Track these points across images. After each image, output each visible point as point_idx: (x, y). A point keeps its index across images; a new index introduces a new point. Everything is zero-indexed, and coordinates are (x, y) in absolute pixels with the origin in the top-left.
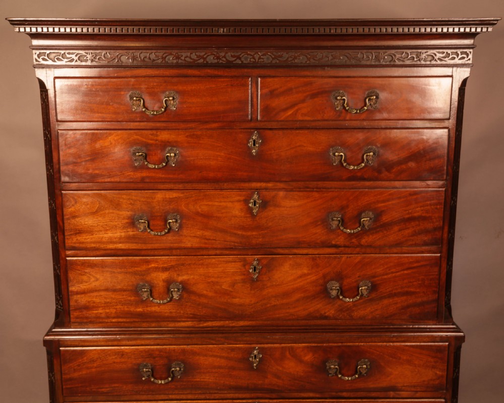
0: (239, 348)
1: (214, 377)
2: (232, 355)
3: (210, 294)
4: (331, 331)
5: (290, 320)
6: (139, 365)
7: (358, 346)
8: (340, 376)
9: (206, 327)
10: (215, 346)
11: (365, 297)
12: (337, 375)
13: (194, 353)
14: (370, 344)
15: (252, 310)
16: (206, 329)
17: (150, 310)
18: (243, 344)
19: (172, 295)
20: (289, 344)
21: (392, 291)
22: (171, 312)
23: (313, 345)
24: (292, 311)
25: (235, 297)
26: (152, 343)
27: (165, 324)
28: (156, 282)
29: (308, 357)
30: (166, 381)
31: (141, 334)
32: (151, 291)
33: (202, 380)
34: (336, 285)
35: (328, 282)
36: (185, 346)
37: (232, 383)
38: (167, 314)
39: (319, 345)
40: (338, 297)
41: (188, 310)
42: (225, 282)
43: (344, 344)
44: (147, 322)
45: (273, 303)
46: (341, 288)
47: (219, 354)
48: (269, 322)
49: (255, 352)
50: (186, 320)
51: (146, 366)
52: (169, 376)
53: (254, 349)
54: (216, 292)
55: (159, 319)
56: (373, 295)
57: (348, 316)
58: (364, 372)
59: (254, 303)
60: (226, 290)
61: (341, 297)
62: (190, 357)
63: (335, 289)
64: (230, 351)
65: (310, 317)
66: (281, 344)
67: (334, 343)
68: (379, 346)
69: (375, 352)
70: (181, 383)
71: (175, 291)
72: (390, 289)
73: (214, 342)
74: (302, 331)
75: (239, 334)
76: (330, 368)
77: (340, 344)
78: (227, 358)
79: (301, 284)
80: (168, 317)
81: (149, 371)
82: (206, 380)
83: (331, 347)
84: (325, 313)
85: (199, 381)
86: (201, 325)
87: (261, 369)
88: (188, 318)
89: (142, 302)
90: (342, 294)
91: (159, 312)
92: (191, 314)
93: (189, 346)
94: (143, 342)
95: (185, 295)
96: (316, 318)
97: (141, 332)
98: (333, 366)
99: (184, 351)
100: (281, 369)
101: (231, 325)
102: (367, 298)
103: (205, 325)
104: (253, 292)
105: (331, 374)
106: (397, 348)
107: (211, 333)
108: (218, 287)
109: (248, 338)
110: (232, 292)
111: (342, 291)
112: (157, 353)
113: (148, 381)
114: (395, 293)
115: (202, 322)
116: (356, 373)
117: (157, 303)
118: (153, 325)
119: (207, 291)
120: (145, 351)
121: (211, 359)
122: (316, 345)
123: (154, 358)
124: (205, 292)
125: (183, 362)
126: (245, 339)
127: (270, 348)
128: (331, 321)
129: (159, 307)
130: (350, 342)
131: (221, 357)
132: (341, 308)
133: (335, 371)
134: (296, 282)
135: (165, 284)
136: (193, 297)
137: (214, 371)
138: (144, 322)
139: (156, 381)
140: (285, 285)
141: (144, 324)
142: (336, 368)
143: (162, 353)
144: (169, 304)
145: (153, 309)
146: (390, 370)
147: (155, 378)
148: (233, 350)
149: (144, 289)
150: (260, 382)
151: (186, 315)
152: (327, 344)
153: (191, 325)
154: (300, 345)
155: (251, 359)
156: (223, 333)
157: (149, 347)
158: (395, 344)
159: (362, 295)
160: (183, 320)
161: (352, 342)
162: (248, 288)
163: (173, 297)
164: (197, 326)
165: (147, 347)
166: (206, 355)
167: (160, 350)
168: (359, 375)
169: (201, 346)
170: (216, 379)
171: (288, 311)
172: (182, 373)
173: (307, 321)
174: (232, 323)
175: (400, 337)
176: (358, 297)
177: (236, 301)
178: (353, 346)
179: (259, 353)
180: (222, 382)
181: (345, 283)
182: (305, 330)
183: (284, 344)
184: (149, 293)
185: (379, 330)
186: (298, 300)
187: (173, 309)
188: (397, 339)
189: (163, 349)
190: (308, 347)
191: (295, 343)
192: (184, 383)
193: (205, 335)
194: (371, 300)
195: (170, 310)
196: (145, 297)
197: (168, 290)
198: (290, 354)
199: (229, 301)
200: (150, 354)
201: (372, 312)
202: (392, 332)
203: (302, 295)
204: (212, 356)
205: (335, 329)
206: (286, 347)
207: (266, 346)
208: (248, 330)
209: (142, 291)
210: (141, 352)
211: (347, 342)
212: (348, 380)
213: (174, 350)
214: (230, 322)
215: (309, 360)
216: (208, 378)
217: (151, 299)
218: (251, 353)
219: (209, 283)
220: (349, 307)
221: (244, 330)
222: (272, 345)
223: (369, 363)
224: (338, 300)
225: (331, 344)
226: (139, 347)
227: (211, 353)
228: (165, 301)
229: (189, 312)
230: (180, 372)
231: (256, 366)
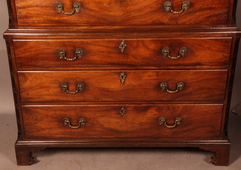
0: (114, 41)
1: (100, 57)
2: (110, 45)
3: (97, 9)
4: (165, 31)
5: (142, 25)
6: (58, 50)
7: (180, 40)
8: (169, 56)
9: (95, 29)
10: (100, 40)
11: (186, 11)
12: (168, 56)
13: (88, 44)
14: (187, 38)
15: (121, 19)
16: (95, 30)
17: (62, 19)
18: (116, 39)
19: (75, 10)
20: (141, 38)
21: (202, 7)
22: (75, 20)
23: (155, 39)
24: (143, 20)
25: (111, 11)
26: (65, 38)
27: (72, 27)
28: (65, 2)
29: (152, 46)
30: (73, 59)
31: (58, 33)
32: (63, 7)
33: (93, 59)
34: (169, 4)
35: (164, 2)
36: (83, 40)
37: (109, 61)
38: (72, 21)
39: (158, 39)
40: (170, 11)
41: (84, 19)
42: (105, 2)
43: (172, 39)
44: (61, 26)
45: (133, 15)
46: (172, 5)
47: (102, 44)
48: (130, 27)
49: (122, 43)
50: (83, 25)
51: (62, 51)
52: (75, 56)
53: (122, 41)
54: (100, 8)
55: (68, 24)
56: (191, 10)
57: (175, 23)
58: (183, 54)
59: (122, 15)
60: (106, 7)
61: (172, 11)
62: (86, 46)
63: (168, 6)
64: (108, 42)
65: (154, 23)
66: (137, 38)
67: (167, 38)
68: (192, 40)
69: (190, 43)
70: (82, 61)
71: (76, 7)
72: (201, 6)
73: (99, 37)
74: (149, 31)
75: (113, 33)
76: (164, 52)
77: (170, 39)
78: (107, 47)
79: (149, 3)
80: (73, 23)
81: (63, 54)
82: (95, 59)
83: (165, 40)
84: (162, 21)
85: (91, 60)
86: (92, 28)
87: (125, 53)
88: (84, 24)
89: (58, 14)
90: (172, 9)
91: (68, 20)
92: (86, 21)
93: (85, 40)
94: (59, 37)
95: (82, 10)
96: (157, 24)
97: (58, 32)
98: (166, 51)
99: (82, 42)
100: (137, 53)
101: (109, 28)
102: (186, 12)
103: (94, 28)
104: (121, 8)
105: (164, 56)
106: (202, 40)
107: (98, 32)
108: (101, 5)
109: (118, 35)
110: (109, 8)
111: (172, 7)
112: (68, 43)
113: (63, 59)
114: (203, 8)
115: (92, 27)
116: (179, 55)
117: (67, 15)
118: (65, 28)
119: (95, 7)
120: (61, 42)
121: (97, 47)
122: (156, 39)
123: (66, 46)
124: (94, 8)
125: (82, 48)
126: (117, 35)
127: (131, 41)
128: (165, 26)
129: (68, 17)
130: (175, 38)
131: (103, 46)
132: (171, 18)
133: (167, 54)
134: (147, 2)
135: (71, 3)
136: (87, 12)
137: (99, 54)
138: (59, 26)
139: (68, 59)
140: (139, 4)
141: (60, 28)
142: (168, 52)
143: (70, 44)
144: (73, 15)
145: (65, 18)
146: (198, 53)
147: (67, 58)
148: (110, 42)
149: (59, 6)
150: (125, 60)
151: (83, 22)
152: (163, 39)
153: (86, 28)
154: (147, 39)
155: (120, 47)
156: (104, 33)
157: (63, 40)
158: (202, 38)
159: (184, 10)
160: (82, 25)
161: (177, 37)
162: (118, 5)
163: (75, 11)
164: (89, 29)
165: (62, 40)
166: (95, 45)
167: (69, 42)
168: (180, 56)
169: (92, 40)
170: (101, 59)
171: (141, 20)
172: (81, 55)
173: (152, 26)
174: (110, 27)
175: (205, 34)
176: (182, 11)
177: (112, 13)
178: (178, 40)
179: (124, 44)
180: (104, 60)
181: (174, 3)
182: (151, 31)
183: (139, 38)
184: (62, 8)
185: (193, 31)
186: (147, 13)
187: (76, 19)
188: (203, 35)
189: (71, 41)
190: (152, 40)
191: (145, 38)
192: (83, 61)
193: (94, 34)
194: (189, 13)
195: (74, 19)
196: (59, 11)
197: (73, 6)
198: (142, 44)
199: (108, 13)
200: (64, 44)
201: (189, 20)
202: (200, 32)
203: (149, 10)
204: (99, 45)
205: (168, 30)
206: (139, 41)
207: (128, 40)
208: (118, 31)
209: (58, 7)
210: (59, 42)
211: (174, 38)
212: (174, 59)
213: (77, 42)
214: (108, 26)
215: (152, 48)
216: (96, 58)
217: (63, 12)
218: (120, 44)
219: (96, 2)
220: (176, 17)
221: (116, 31)
222: (132, 39)
223: (186, 49)
224: (170, 13)
225: (165, 39)
226: (57, 40)
227: (97, 44)
228: (71, 13)
229: (85, 20)
230: (81, 54)
231: (123, 51)
